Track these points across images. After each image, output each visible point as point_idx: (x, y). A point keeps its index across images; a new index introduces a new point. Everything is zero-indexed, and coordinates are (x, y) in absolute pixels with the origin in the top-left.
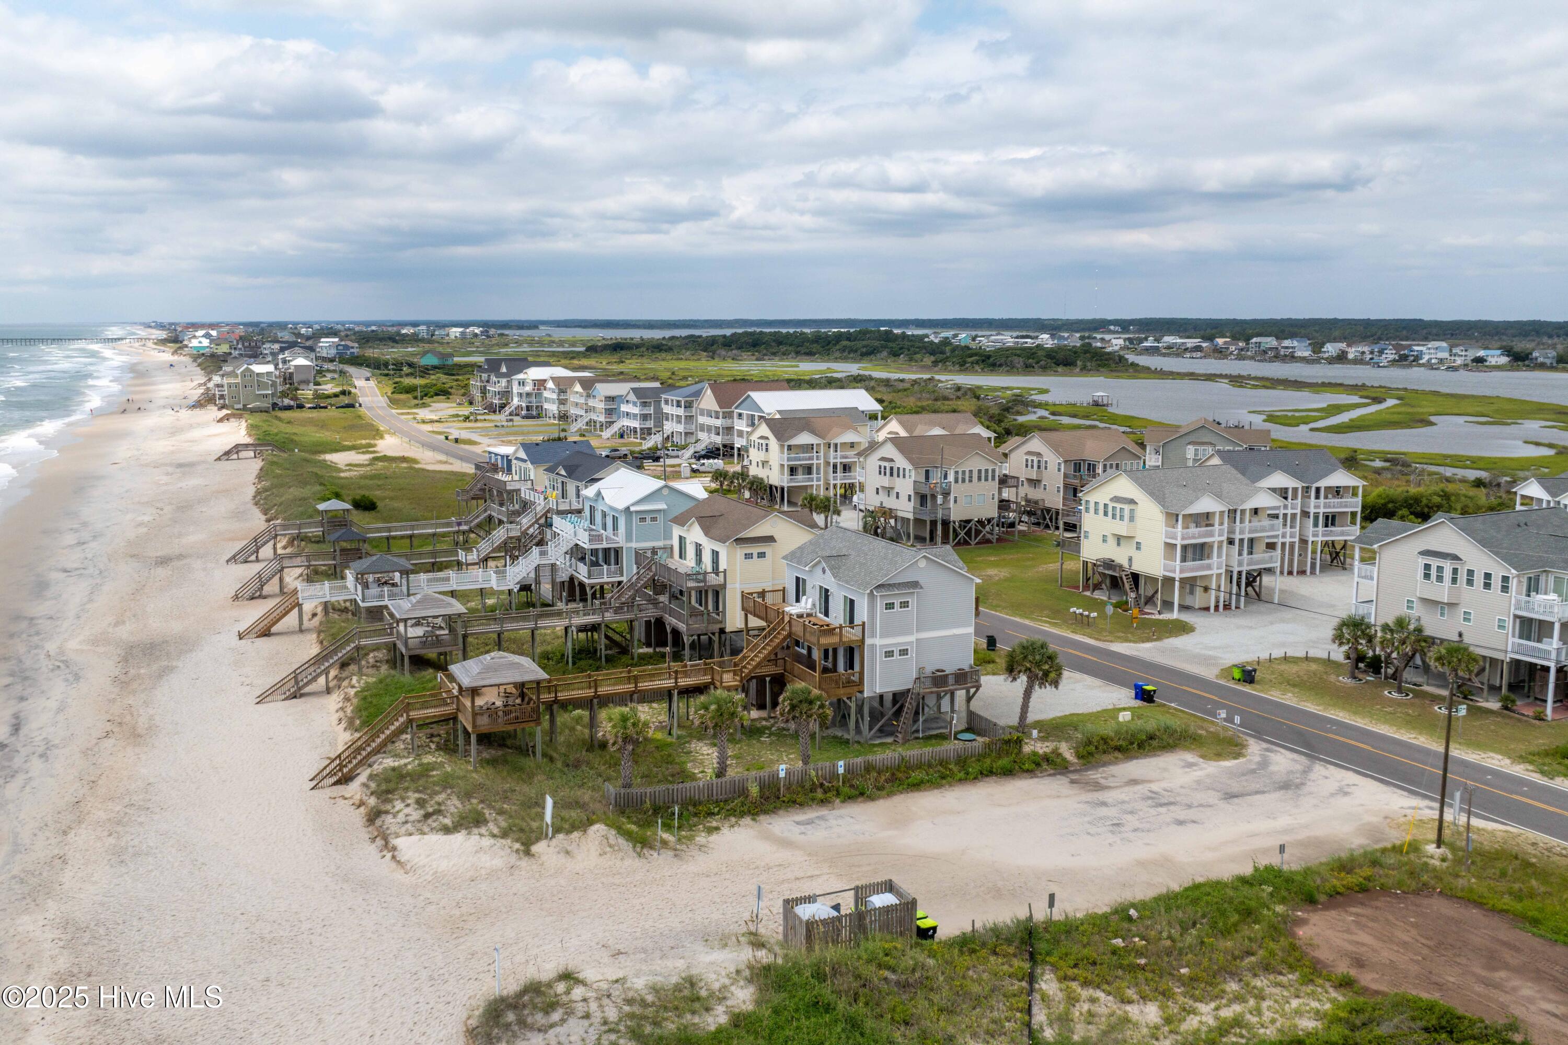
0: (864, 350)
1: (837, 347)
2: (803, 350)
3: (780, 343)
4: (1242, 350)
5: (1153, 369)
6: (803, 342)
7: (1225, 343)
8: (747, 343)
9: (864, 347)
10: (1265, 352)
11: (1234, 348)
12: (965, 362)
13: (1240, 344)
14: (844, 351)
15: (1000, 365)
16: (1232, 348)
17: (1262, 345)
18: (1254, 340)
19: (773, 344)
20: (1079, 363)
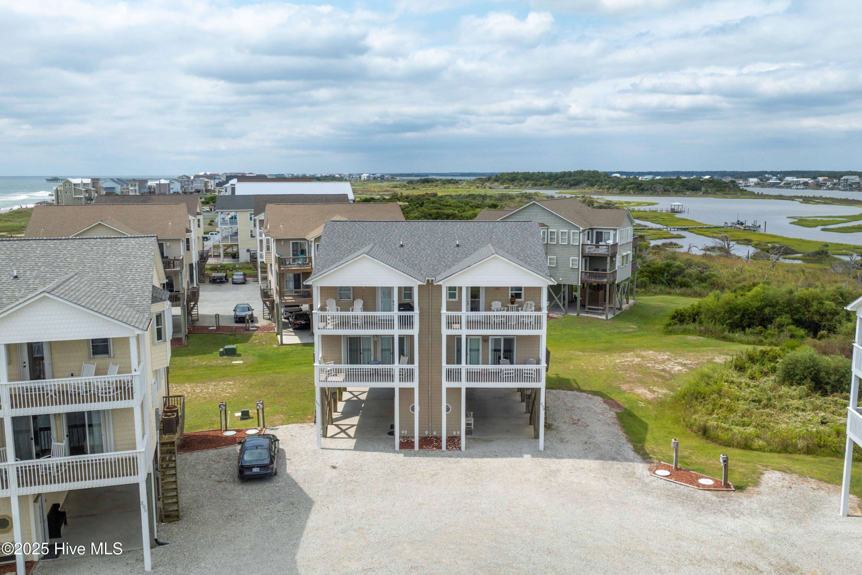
0: (572, 182)
1: (557, 181)
2: (539, 183)
3: (526, 179)
4: (835, 184)
5: (756, 193)
6: (541, 179)
7: (824, 180)
8: (509, 180)
9: (572, 180)
10: (851, 185)
11: (830, 183)
12: (625, 188)
13: (835, 181)
14: (560, 183)
15: (647, 190)
16: (829, 183)
17: (849, 181)
18: (844, 178)
19: (523, 180)
20: (703, 189)
